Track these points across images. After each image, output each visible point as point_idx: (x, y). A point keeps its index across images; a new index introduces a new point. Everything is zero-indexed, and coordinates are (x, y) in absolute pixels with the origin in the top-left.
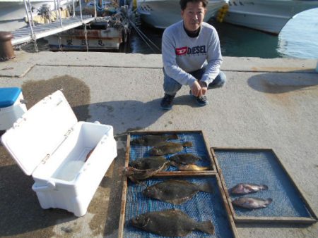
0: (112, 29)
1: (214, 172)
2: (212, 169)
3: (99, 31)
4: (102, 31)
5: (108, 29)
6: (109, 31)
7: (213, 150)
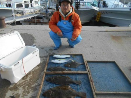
0: (45, 19)
1: (87, 72)
2: (86, 70)
3: (40, 20)
4: (41, 20)
5: (43, 19)
6: (44, 20)
7: (87, 62)
